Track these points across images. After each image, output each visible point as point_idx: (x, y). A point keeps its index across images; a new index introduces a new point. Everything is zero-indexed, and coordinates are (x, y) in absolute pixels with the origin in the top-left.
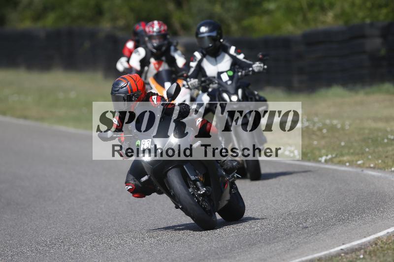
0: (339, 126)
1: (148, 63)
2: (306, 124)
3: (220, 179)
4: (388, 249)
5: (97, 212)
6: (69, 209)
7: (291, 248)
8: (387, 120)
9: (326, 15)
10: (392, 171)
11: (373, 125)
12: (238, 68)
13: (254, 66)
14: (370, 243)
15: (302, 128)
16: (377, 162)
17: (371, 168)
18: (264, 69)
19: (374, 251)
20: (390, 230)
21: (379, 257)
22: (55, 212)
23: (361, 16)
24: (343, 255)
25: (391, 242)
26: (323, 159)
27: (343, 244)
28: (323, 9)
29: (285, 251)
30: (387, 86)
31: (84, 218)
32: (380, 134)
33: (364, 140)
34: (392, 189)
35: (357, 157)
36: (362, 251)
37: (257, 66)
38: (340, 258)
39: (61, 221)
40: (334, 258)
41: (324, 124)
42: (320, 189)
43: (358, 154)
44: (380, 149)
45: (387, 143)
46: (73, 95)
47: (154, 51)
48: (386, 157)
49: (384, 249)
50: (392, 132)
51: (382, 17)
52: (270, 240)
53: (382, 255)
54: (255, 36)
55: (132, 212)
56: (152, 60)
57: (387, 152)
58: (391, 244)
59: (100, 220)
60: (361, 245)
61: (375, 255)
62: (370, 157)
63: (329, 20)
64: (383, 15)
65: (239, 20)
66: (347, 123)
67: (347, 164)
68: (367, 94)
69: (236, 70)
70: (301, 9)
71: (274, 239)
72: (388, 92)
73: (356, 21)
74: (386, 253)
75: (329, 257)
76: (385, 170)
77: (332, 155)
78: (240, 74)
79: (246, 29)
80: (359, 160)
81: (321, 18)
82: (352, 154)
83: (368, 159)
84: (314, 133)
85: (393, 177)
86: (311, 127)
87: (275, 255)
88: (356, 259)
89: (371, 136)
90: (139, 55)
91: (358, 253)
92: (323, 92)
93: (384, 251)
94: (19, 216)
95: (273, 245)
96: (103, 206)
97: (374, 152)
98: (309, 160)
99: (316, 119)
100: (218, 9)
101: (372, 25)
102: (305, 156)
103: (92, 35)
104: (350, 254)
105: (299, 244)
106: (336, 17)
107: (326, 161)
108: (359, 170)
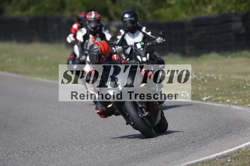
0: (215, 78)
1: (88, 38)
2: (194, 76)
3: (156, 107)
4: (246, 156)
5: (61, 132)
6: (43, 131)
7: (185, 155)
8: (246, 74)
9: (207, 7)
10: (248, 106)
11: (237, 77)
12: (147, 41)
13: (157, 39)
14: (235, 152)
15: (192, 79)
16: (239, 101)
17: (235, 104)
18: (163, 41)
19: (237, 157)
20: (247, 144)
21: (240, 161)
22: (35, 132)
23: (229, 8)
24: (217, 159)
25: (248, 152)
26: (205, 99)
27: (218, 153)
28: (205, 4)
29: (181, 157)
30: (246, 52)
31: (53, 136)
32: (241, 83)
33: (231, 87)
34: (249, 118)
35: (226, 97)
36: (230, 157)
37: (159, 40)
38: (216, 161)
39: (39, 138)
40: (211, 161)
41: (206, 77)
42: (203, 118)
43: (227, 96)
44: (241, 92)
45: (246, 88)
46: (46, 58)
47: (92, 30)
48: (245, 97)
49: (243, 156)
50: (248, 82)
51: (242, 9)
52: (171, 150)
53: (242, 160)
54: (162, 21)
55: (84, 133)
56: (91, 36)
57: (245, 94)
58: (248, 153)
59: (63, 137)
60: (229, 153)
61: (238, 159)
62: (235, 97)
63: (209, 11)
64: (243, 7)
65: (152, 11)
66: (220, 76)
67: (221, 102)
68: (233, 57)
69: (146, 42)
70: (191, 4)
71: (173, 150)
72: (246, 56)
73: (226, 12)
74: (245, 158)
75: (208, 161)
76: (244, 106)
77: (211, 96)
78: (148, 44)
79: (156, 16)
80: (228, 99)
81: (204, 9)
82: (223, 95)
83: (234, 99)
84: (199, 82)
85: (249, 110)
86: (197, 78)
87: (174, 160)
88: (226, 162)
89: (235, 84)
90: (83, 32)
91: (227, 158)
92: (205, 56)
93: (244, 157)
94: (12, 135)
95: (173, 153)
96: (65, 128)
97: (237, 94)
98: (196, 100)
99: (200, 73)
100: (138, 4)
101: (236, 13)
102: (193, 97)
103: (59, 20)
104: (222, 159)
105: (190, 153)
106: (213, 9)
107: (207, 100)
108: (228, 106)
